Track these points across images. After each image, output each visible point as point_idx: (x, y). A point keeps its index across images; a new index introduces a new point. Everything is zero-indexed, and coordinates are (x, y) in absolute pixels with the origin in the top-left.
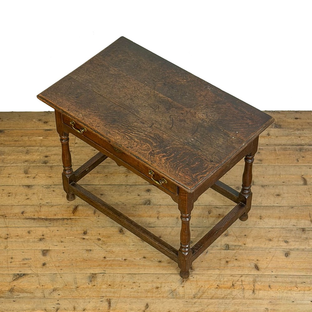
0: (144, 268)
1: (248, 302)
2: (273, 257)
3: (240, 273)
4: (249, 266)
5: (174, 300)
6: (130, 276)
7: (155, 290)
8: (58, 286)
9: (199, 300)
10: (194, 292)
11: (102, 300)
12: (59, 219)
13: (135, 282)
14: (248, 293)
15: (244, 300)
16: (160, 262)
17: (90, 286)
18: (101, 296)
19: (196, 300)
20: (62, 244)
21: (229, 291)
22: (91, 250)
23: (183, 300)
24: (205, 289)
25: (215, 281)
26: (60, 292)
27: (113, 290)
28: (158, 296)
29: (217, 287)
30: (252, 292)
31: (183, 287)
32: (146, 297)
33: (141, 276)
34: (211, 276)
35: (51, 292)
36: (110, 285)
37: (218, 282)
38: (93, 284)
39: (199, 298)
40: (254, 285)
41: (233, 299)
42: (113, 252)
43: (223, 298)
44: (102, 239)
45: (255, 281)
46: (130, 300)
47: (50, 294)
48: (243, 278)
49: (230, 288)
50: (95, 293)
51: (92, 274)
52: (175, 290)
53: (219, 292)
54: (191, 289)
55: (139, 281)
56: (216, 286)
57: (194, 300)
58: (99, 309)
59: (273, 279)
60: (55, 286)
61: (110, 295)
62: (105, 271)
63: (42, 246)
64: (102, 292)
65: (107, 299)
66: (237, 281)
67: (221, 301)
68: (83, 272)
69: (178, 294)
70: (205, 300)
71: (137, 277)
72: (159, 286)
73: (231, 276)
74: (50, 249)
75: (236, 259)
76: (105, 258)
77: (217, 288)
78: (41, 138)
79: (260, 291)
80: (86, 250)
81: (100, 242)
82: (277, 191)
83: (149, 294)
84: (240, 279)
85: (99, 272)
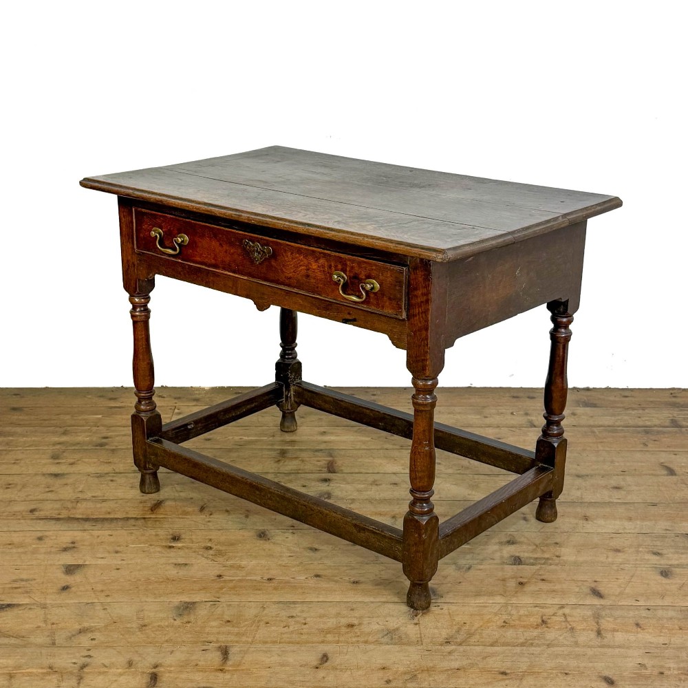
0: (317, 593)
1: (590, 652)
2: (632, 576)
3: (556, 601)
4: (577, 590)
5: (397, 648)
6: (281, 605)
7: (344, 630)
8: (92, 625)
9: (461, 648)
10: (444, 633)
11: (205, 647)
12: (116, 519)
13: (295, 615)
14: (587, 636)
15: (577, 649)
16: (357, 582)
17: (178, 622)
18: (204, 641)
19: (453, 647)
20: (117, 555)
21: (535, 633)
22: (186, 564)
23: (419, 647)
24: (474, 628)
25: (496, 614)
26: (97, 635)
27: (236, 630)
28: (354, 640)
29: (505, 624)
30: (596, 633)
31: (416, 624)
32: (323, 642)
33: (310, 606)
34: (486, 607)
35: (73, 636)
36: (229, 621)
37: (505, 617)
38: (185, 620)
39: (460, 645)
40: (597, 623)
41: (549, 646)
42: (240, 567)
43: (522, 645)
44: (215, 547)
45: (597, 617)
46: (280, 648)
47: (70, 638)
48: (567, 611)
49: (537, 626)
50: (190, 636)
51: (186, 603)
52: (397, 629)
53: (510, 634)
54: (436, 628)
55: (304, 615)
56: (500, 623)
57: (448, 647)
58: (197, 665)
59: (644, 613)
60: (86, 625)
61: (229, 639)
62: (219, 598)
63: (68, 559)
64: (208, 634)
65: (220, 647)
66: (553, 615)
67: (518, 649)
68: (162, 599)
69: (403, 636)
70: (476, 647)
71: (299, 607)
72: (356, 622)
73: (536, 606)
74: (87, 563)
75: (543, 580)
76: (220, 576)
77: (503, 626)
78: (100, 416)
79: (615, 633)
80: (176, 564)
81: (211, 552)
82: (612, 482)
83: (330, 637)
84: (561, 612)
85: (204, 600)
